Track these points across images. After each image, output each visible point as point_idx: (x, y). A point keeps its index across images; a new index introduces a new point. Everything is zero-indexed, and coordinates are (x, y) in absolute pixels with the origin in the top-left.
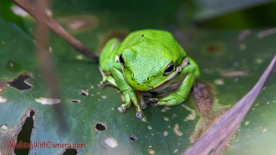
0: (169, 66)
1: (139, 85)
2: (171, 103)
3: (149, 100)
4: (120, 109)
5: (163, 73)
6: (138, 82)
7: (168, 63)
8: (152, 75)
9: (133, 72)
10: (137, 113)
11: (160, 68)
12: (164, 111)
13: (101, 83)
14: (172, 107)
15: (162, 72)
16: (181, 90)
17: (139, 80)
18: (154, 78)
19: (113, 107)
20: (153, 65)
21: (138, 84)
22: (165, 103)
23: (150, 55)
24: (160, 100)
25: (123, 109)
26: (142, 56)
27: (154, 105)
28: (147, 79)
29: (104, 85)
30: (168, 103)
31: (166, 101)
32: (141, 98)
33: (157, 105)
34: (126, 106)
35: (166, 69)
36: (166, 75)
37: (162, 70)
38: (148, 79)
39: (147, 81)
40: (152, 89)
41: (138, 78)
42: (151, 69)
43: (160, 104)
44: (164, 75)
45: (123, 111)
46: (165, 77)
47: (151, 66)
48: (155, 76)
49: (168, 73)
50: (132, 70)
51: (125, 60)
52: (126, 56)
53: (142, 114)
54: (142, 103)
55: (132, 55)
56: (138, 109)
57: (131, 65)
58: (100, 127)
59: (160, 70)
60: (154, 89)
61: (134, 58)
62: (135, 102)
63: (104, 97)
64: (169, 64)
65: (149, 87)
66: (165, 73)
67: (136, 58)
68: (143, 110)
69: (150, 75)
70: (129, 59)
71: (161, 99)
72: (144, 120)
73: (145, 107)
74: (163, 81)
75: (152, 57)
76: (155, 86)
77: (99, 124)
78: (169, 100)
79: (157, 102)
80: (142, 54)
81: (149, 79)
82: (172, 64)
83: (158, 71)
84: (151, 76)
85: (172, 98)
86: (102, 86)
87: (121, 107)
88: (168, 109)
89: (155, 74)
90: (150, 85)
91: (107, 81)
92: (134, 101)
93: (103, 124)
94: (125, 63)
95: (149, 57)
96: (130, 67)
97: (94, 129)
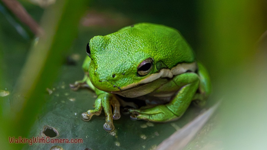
0: (145, 64)
1: (100, 83)
2: (155, 118)
3: (129, 111)
4: (84, 115)
5: (136, 71)
6: (100, 78)
7: (144, 58)
8: (120, 71)
9: (97, 65)
10: (106, 124)
11: (132, 63)
12: (144, 126)
13: (76, 83)
14: (156, 123)
15: (134, 69)
16: (173, 104)
17: (102, 75)
18: (122, 76)
19: (77, 112)
20: (124, 59)
21: (100, 81)
22: (148, 117)
23: (125, 46)
24: (142, 112)
25: (89, 115)
26: (114, 47)
27: (134, 118)
28: (112, 76)
29: (79, 86)
30: (152, 117)
31: (150, 115)
32: (117, 106)
33: (138, 118)
34: (93, 113)
35: (140, 67)
36: (141, 74)
37: (134, 67)
38: (114, 76)
39: (112, 78)
40: (118, 90)
41: (100, 73)
42: (120, 64)
43: (141, 118)
44: (138, 75)
45: (87, 118)
46: (139, 78)
47: (121, 61)
48: (124, 74)
49: (142, 72)
50: (97, 63)
51: (91, 49)
52: (93, 44)
53: (111, 126)
54: (117, 111)
55: (101, 44)
56: (107, 119)
57: (97, 57)
58: (50, 133)
59: (132, 67)
60: (121, 91)
61: (102, 48)
62: (106, 109)
63: (71, 100)
64: (145, 61)
65: (115, 87)
66: (139, 72)
67: (106, 48)
68: (114, 121)
69: (117, 71)
70: (97, 48)
71: (144, 111)
72: (113, 134)
73: (118, 118)
74: (136, 83)
75: (126, 49)
76: (123, 88)
77: (51, 129)
78: (155, 114)
79: (137, 115)
80: (115, 44)
81: (116, 77)
82: (150, 61)
83: (129, 67)
84: (118, 73)
85: (158, 112)
86: (76, 86)
87: (86, 113)
88: (152, 125)
89: (124, 71)
90: (116, 85)
91: (85, 83)
92: (104, 108)
93: (54, 129)
94: (91, 52)
95: (122, 49)
96: (95, 58)
97: (40, 133)
